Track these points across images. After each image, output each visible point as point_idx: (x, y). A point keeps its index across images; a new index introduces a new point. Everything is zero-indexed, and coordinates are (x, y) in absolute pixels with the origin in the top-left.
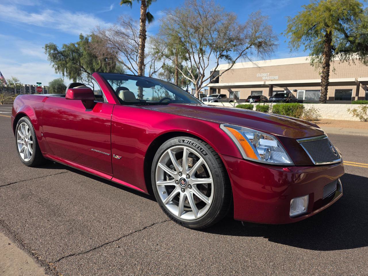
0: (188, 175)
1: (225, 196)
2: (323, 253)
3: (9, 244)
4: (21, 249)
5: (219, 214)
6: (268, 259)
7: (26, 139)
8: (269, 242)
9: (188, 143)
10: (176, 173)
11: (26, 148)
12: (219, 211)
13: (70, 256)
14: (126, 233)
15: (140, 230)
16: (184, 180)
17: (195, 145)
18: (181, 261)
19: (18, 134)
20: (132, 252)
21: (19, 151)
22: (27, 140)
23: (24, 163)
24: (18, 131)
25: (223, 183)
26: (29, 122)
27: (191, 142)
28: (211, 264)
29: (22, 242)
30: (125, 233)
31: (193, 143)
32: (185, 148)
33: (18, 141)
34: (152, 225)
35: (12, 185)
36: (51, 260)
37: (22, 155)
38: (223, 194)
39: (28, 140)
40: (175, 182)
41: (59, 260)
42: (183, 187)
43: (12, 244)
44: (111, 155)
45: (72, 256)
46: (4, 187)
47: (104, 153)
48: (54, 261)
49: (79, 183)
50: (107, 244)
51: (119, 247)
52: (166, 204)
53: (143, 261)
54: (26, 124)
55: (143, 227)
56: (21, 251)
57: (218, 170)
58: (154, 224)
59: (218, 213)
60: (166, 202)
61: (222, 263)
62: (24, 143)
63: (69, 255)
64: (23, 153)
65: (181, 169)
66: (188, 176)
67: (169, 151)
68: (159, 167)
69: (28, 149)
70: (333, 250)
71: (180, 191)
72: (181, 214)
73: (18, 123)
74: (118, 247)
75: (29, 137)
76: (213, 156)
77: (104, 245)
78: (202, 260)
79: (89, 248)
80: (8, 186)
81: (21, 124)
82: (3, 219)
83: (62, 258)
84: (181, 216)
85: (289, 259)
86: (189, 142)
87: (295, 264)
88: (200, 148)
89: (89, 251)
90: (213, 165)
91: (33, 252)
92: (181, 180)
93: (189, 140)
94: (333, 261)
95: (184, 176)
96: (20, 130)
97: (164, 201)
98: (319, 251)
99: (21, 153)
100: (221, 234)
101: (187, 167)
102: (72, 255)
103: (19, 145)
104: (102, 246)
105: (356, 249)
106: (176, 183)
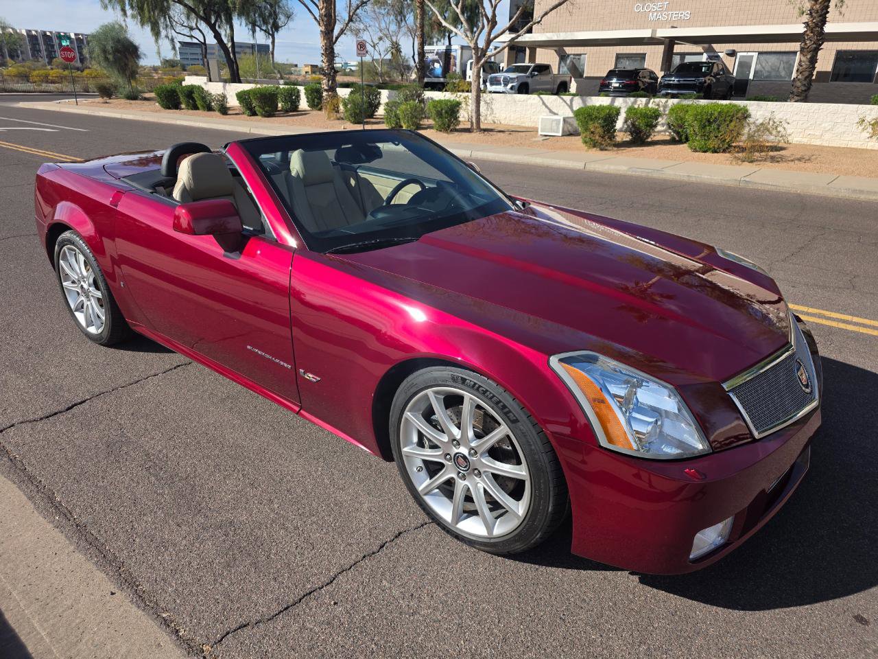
0: (473, 449)
1: (554, 509)
2: (750, 617)
3: (112, 594)
4: (139, 607)
5: (540, 538)
6: (636, 634)
7: (82, 283)
8: (641, 586)
9: (475, 388)
10: (445, 438)
11: (86, 303)
12: (539, 535)
13: (239, 628)
14: (346, 562)
15: (374, 553)
16: (464, 457)
17: (491, 395)
18: (462, 642)
19: (62, 267)
20: (363, 617)
21: (70, 307)
22: (86, 286)
23: (88, 335)
24: (61, 262)
25: (551, 485)
26: (86, 248)
27: (480, 386)
28: (522, 649)
29: (137, 586)
30: (342, 562)
31: (487, 391)
32: (467, 396)
33: (64, 284)
34: (396, 537)
35: (75, 410)
36: (204, 640)
37: (80, 317)
38: (551, 505)
39: (90, 285)
40: (443, 456)
41: (222, 640)
42: (463, 470)
43: (118, 593)
44: (296, 369)
45: (245, 629)
46: (62, 417)
47: (277, 361)
48: (212, 641)
49: (223, 400)
50: (310, 593)
51: (335, 603)
52: (426, 494)
53: (386, 642)
54: (77, 250)
55: (379, 543)
56: (140, 612)
57: (541, 457)
58: (400, 534)
59: (538, 536)
60: (425, 492)
61: (545, 646)
62: (80, 291)
63: (238, 625)
64: (82, 312)
65: (457, 433)
66: (472, 451)
67: (429, 392)
68: (406, 419)
69: (93, 308)
70: (769, 609)
71: (454, 475)
72: (457, 519)
73: (59, 245)
74: (332, 603)
75: (91, 280)
76: (530, 425)
77: (304, 597)
78: (505, 640)
79: (275, 608)
80: (69, 414)
81: (65, 248)
82: (84, 520)
83: (226, 636)
84: (457, 523)
85: (679, 633)
86: (477, 386)
87: (689, 649)
88: (502, 404)
89: (277, 615)
90: (531, 445)
91: (164, 615)
92: (458, 457)
93: (476, 381)
94: (767, 640)
95: (464, 450)
96: (65, 258)
97: (420, 488)
98: (742, 612)
99: (76, 311)
100: (540, 564)
101: (471, 434)
102: (245, 626)
103: (69, 294)
104: (300, 600)
105: (818, 605)
106: (445, 458)
